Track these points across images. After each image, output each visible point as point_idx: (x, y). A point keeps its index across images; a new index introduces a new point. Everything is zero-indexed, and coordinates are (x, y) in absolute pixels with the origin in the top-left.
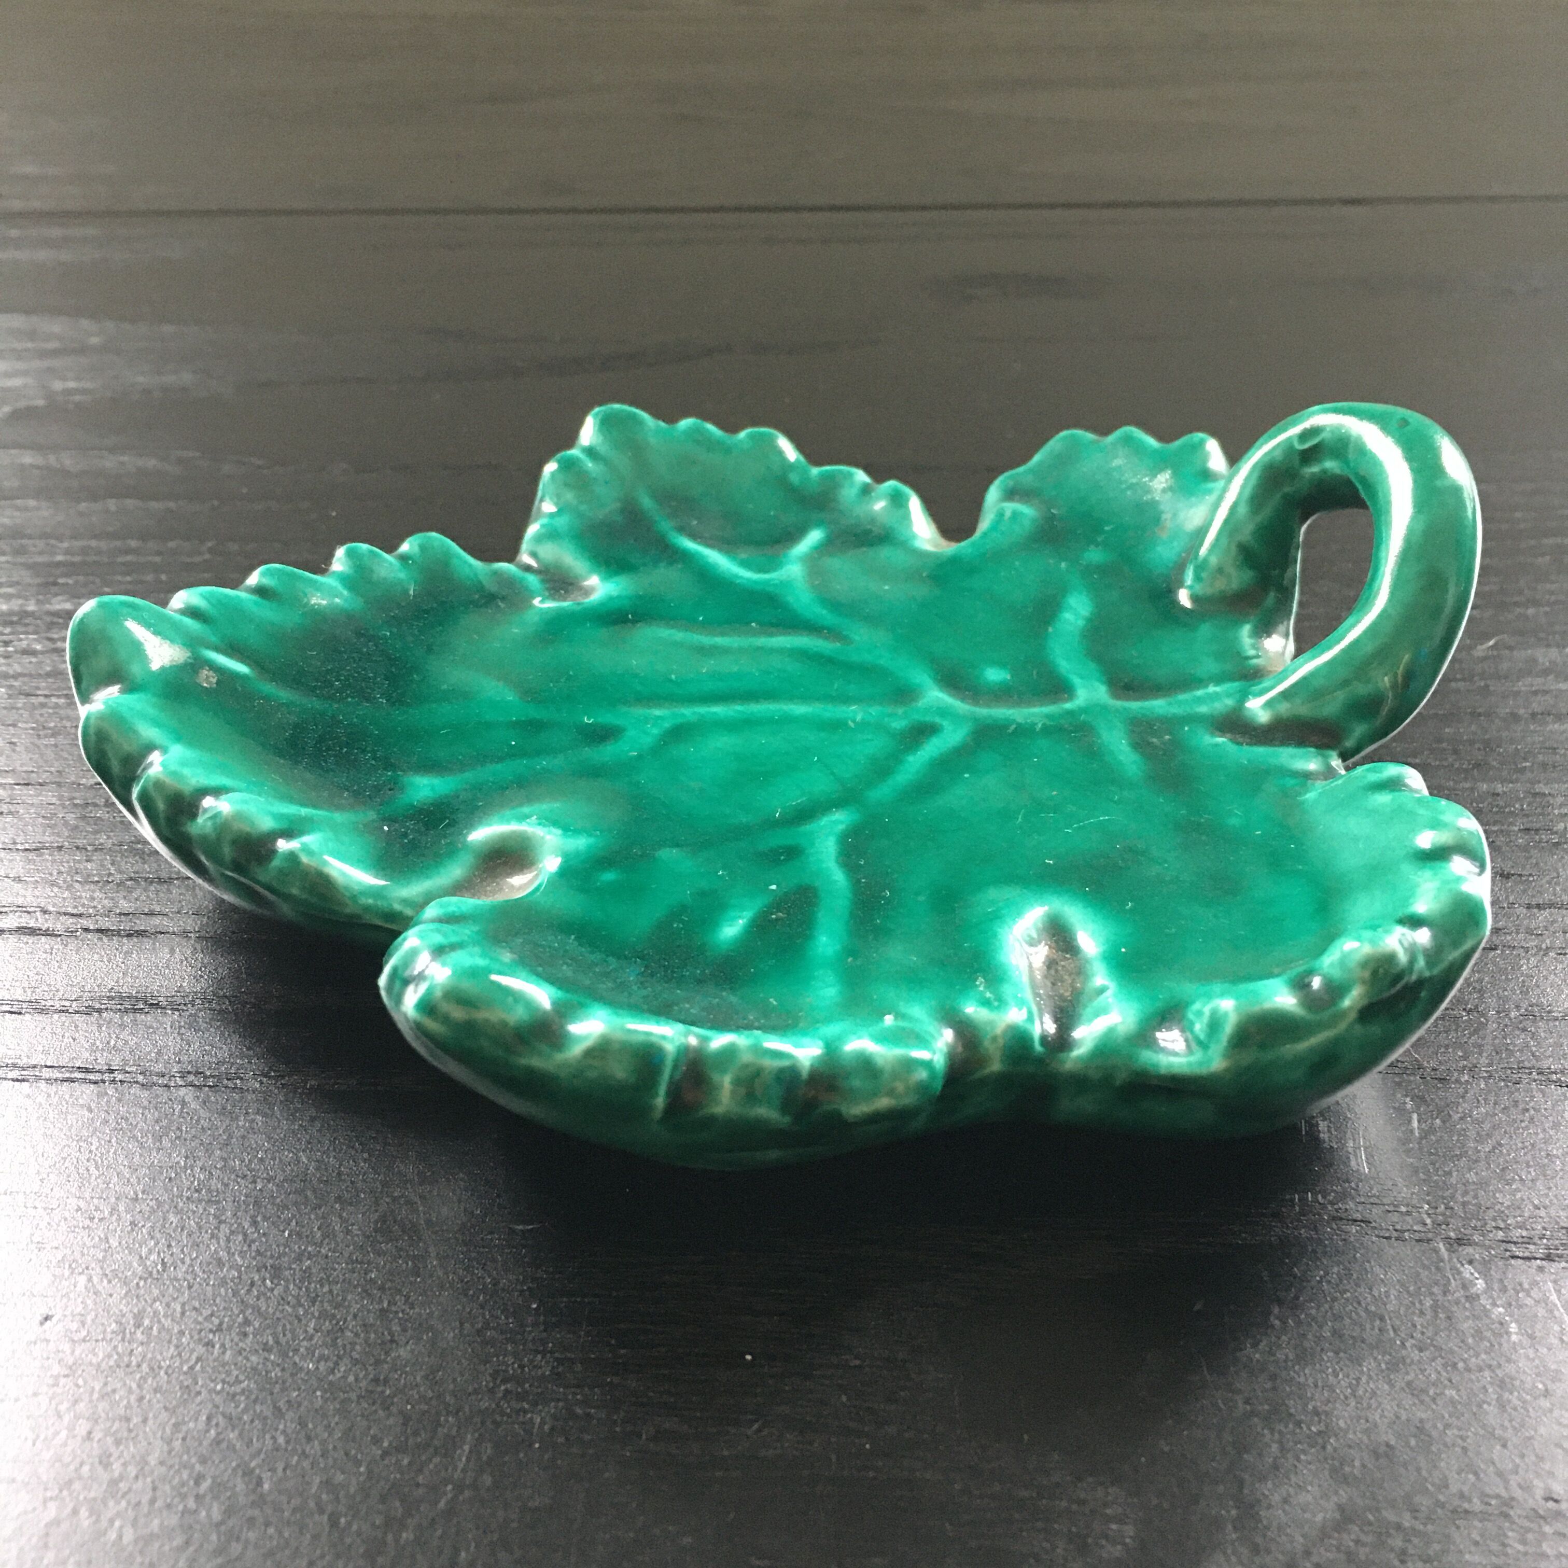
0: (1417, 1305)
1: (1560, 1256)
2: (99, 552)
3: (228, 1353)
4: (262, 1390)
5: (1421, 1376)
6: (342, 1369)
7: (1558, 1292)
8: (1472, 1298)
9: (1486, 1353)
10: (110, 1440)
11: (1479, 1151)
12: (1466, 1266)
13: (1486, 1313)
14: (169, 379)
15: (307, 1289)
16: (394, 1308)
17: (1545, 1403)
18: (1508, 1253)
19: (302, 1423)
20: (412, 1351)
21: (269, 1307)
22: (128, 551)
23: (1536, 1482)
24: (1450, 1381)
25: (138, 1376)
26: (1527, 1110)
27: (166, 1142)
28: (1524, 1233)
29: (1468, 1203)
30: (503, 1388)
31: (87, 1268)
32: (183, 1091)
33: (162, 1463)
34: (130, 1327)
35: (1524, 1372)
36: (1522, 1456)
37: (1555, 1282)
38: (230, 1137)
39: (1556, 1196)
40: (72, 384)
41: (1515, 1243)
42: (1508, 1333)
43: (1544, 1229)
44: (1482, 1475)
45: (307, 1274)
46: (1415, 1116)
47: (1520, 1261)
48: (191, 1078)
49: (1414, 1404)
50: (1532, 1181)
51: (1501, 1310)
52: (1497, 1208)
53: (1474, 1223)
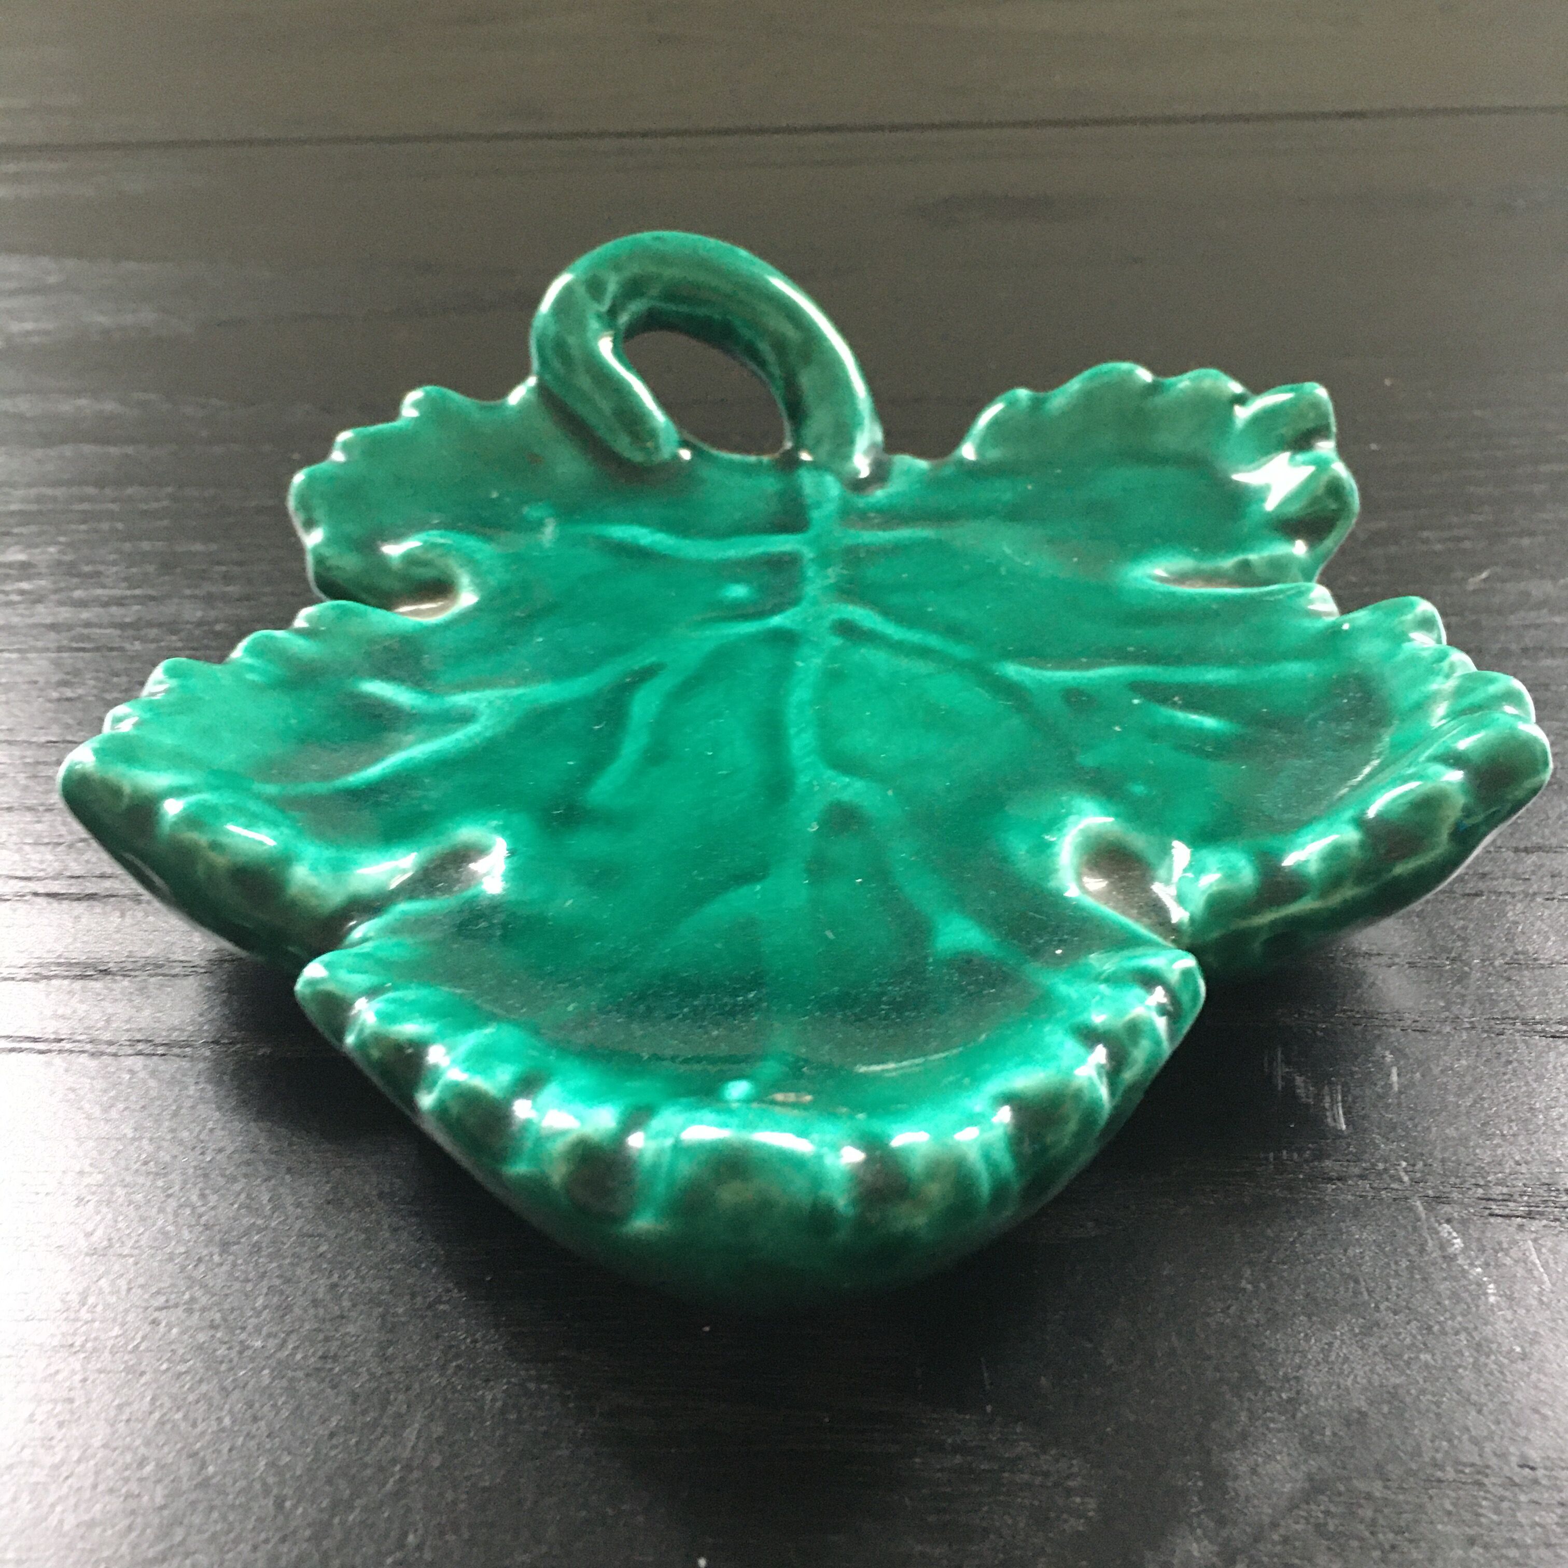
0: (1393, 1267)
1: (1541, 1214)
2: (55, 499)
3: (175, 1331)
4: (207, 1369)
5: (1395, 1340)
6: (291, 1347)
7: (1538, 1251)
8: (1450, 1259)
9: (1463, 1315)
10: (53, 1422)
11: (1459, 1106)
12: (1444, 1225)
13: (1465, 1273)
14: (129, 319)
15: (257, 1263)
16: (345, 1283)
17: (1521, 1366)
18: (1488, 1212)
19: (250, 1405)
20: (362, 1327)
21: (218, 1282)
22: (85, 499)
23: (1512, 1449)
24: (1425, 1344)
25: (82, 1355)
26: (1511, 1062)
27: (114, 1114)
28: (1505, 1190)
29: (1449, 1159)
30: (454, 1364)
31: (32, 1245)
32: (130, 1061)
33: (105, 1446)
34: (75, 1305)
35: (1502, 1334)
36: (1498, 1422)
37: (1535, 1240)
38: (179, 1108)
39: (1538, 1151)
40: (30, 326)
41: (1494, 1200)
42: (1486, 1294)
43: (1525, 1185)
44: (1456, 1442)
45: (257, 1248)
46: (1394, 1071)
47: (1500, 1220)
48: (140, 1046)
49: (1388, 1369)
50: (1514, 1135)
51: (1479, 1270)
52: (1477, 1164)
53: (1452, 1180)
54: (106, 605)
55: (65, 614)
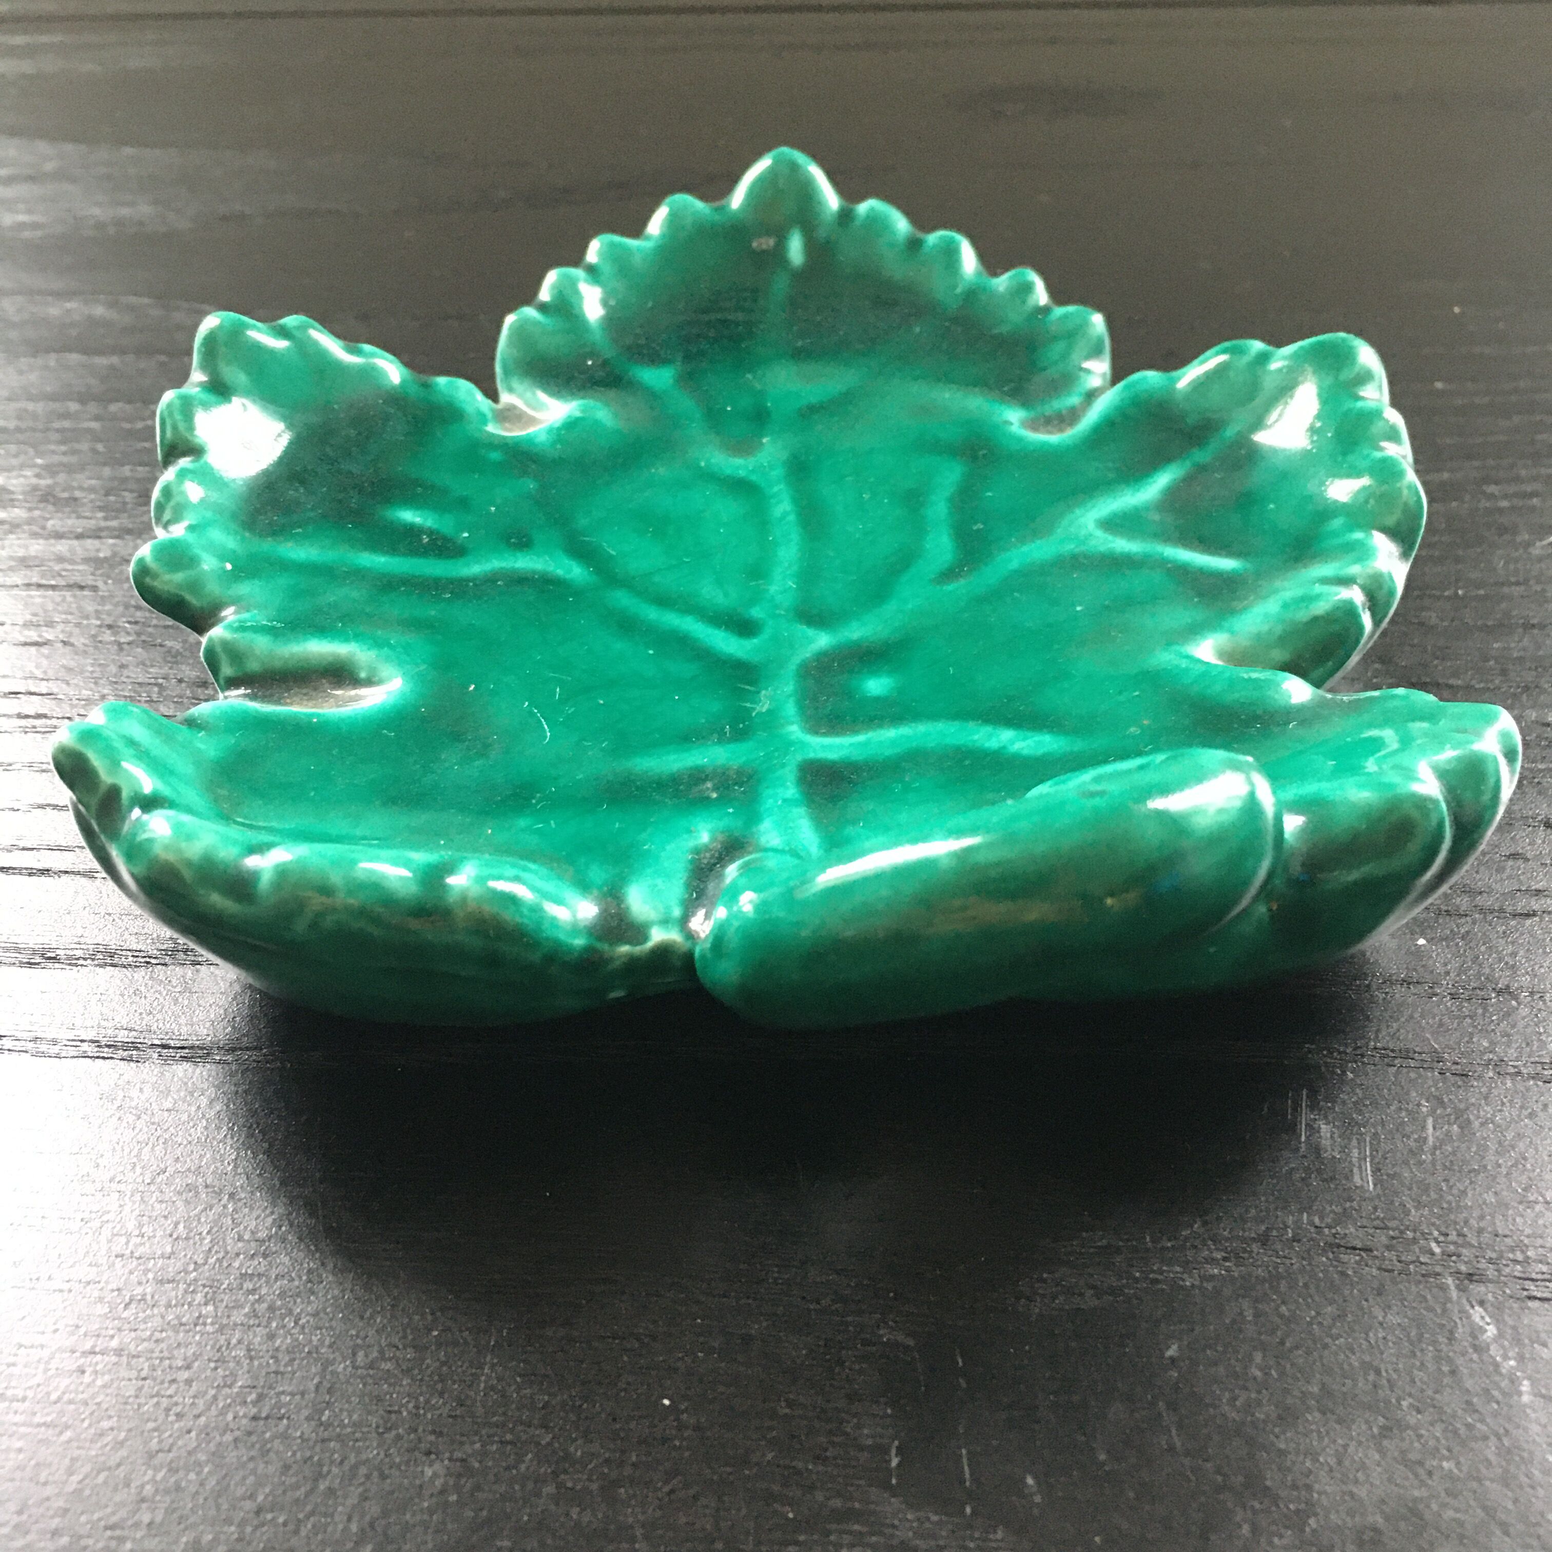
0: (1419, 1355)
2: (35, 416)
5: (1416, 1444)
8: (1481, 1348)
9: (1493, 1416)
11: (1499, 1166)
12: (1477, 1308)
13: (1497, 1366)
14: (125, 211)
18: (1525, 1293)
22: (66, 416)
28: (1545, 1268)
29: (1485, 1229)
30: (394, 1433)
32: (72, 1064)
35: (1535, 1441)
40: (21, 218)
41: (1532, 1280)
42: (1520, 1394)
46: (1430, 1121)
47: (1538, 1304)
48: (85, 1047)
49: (1407, 1478)
51: (1512, 1363)
52: (1515, 1236)
53: (1490, 1254)
54: (79, 537)
55: (36, 547)
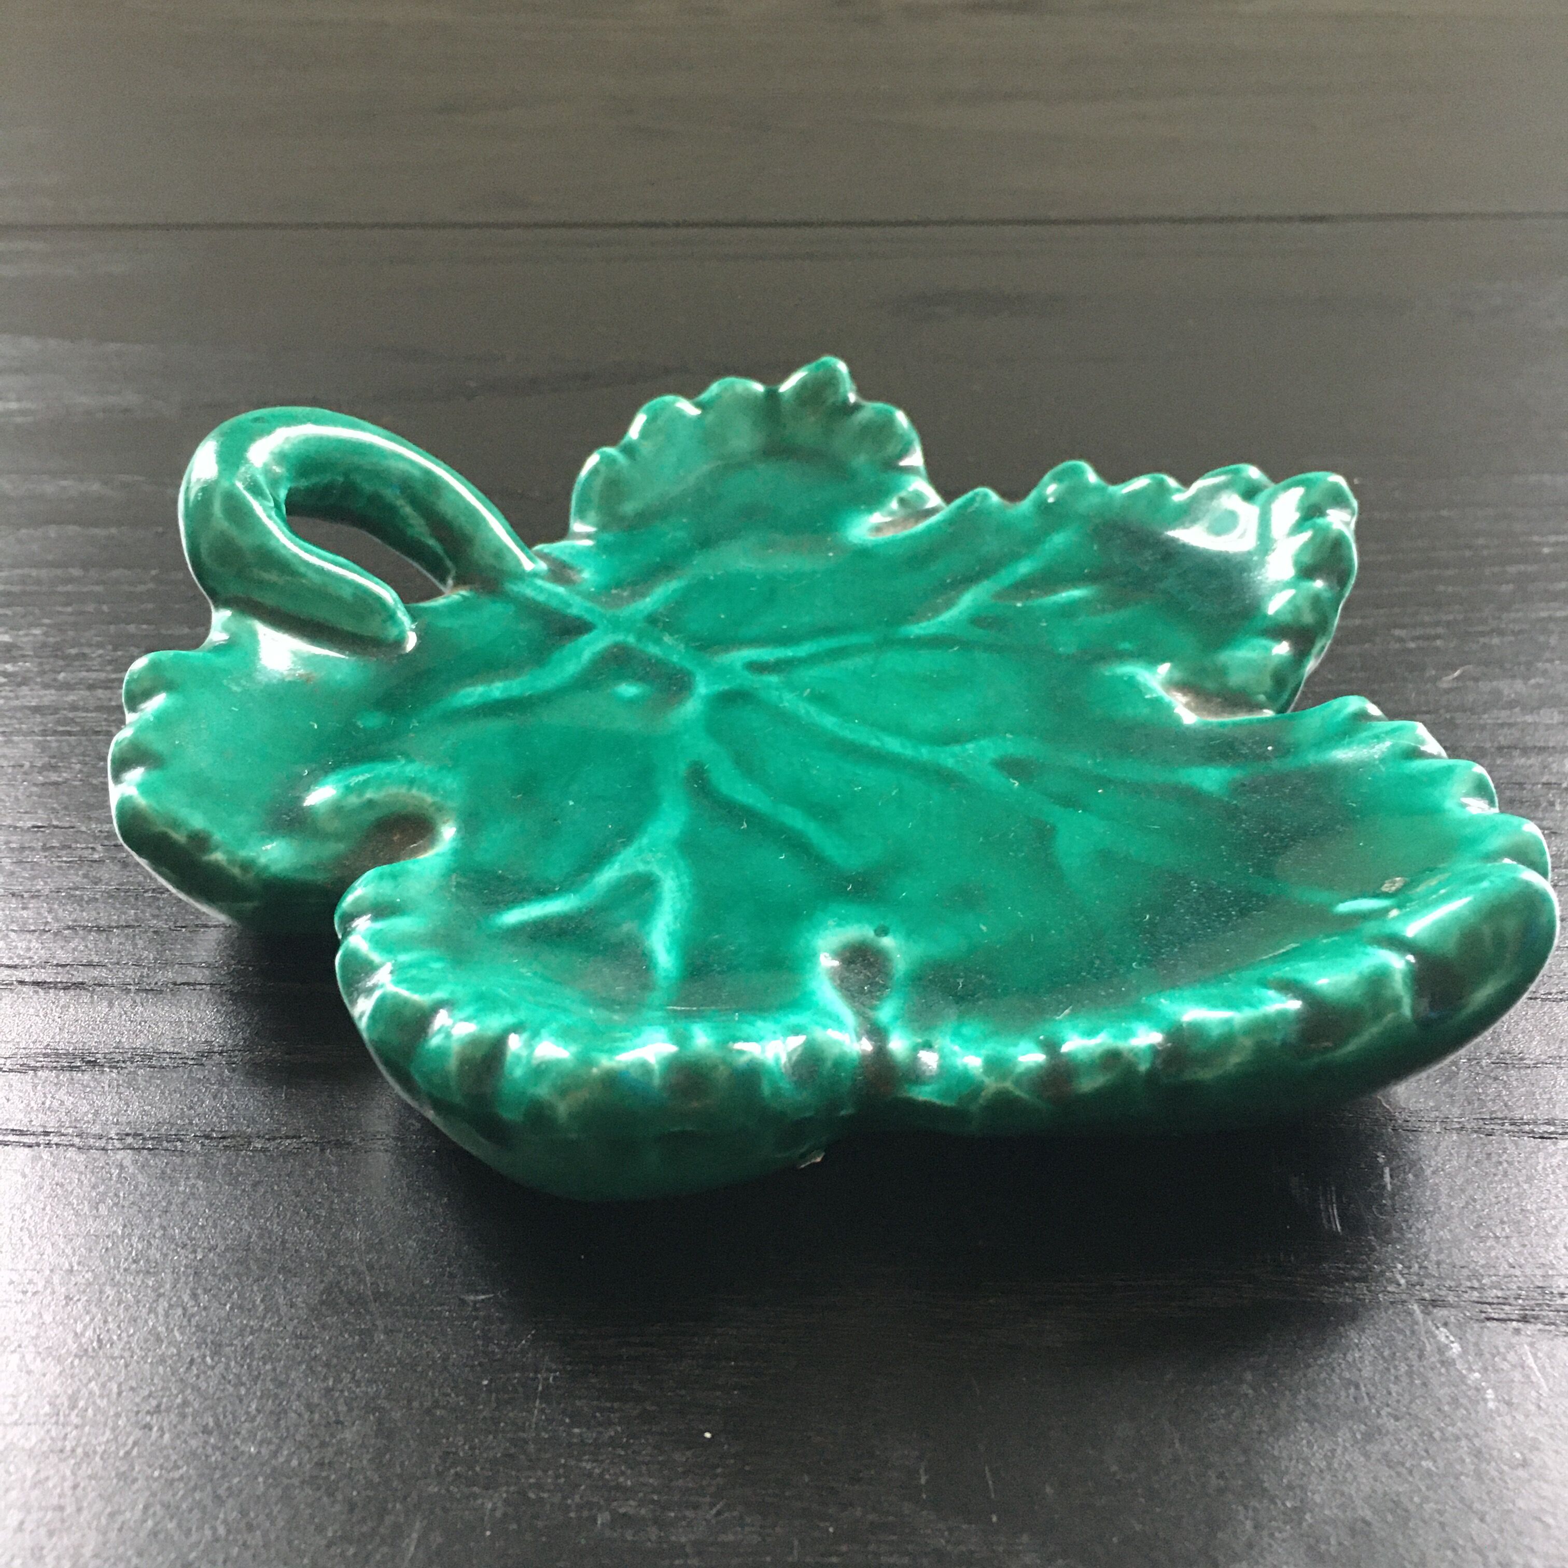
0: (1393, 1371)
1: (1536, 1318)
2: (38, 582)
3: (167, 1436)
4: (201, 1476)
5: (1397, 1447)
6: (285, 1453)
7: (1535, 1356)
8: (1447, 1363)
9: (1463, 1421)
10: (43, 1531)
11: (1452, 1207)
12: (1442, 1329)
13: (1463, 1378)
14: (112, 400)
15: (249, 1366)
16: (340, 1386)
17: (1521, 1473)
18: (1484, 1315)
19: (244, 1513)
20: (358, 1432)
21: (209, 1385)
22: (70, 580)
23: (1515, 1557)
24: (1427, 1451)
25: (72, 1462)
26: (1500, 1163)
27: (103, 1210)
28: (1500, 1294)
29: (1444, 1261)
30: (452, 1471)
31: (20, 1346)
32: (120, 1155)
33: (96, 1556)
34: (65, 1409)
35: (1502, 1441)
36: (1501, 1531)
37: (1532, 1345)
38: (170, 1203)
39: (1530, 1254)
40: (13, 406)
41: (1490, 1304)
42: (1485, 1400)
43: (1520, 1288)
44: (1460, 1551)
45: (248, 1350)
46: (1387, 1171)
47: (1495, 1324)
48: (130, 1140)
49: (1390, 1477)
50: (1507, 1237)
51: (1477, 1375)
52: (1471, 1267)
53: (1448, 1283)
54: (91, 687)
55: (49, 697)
